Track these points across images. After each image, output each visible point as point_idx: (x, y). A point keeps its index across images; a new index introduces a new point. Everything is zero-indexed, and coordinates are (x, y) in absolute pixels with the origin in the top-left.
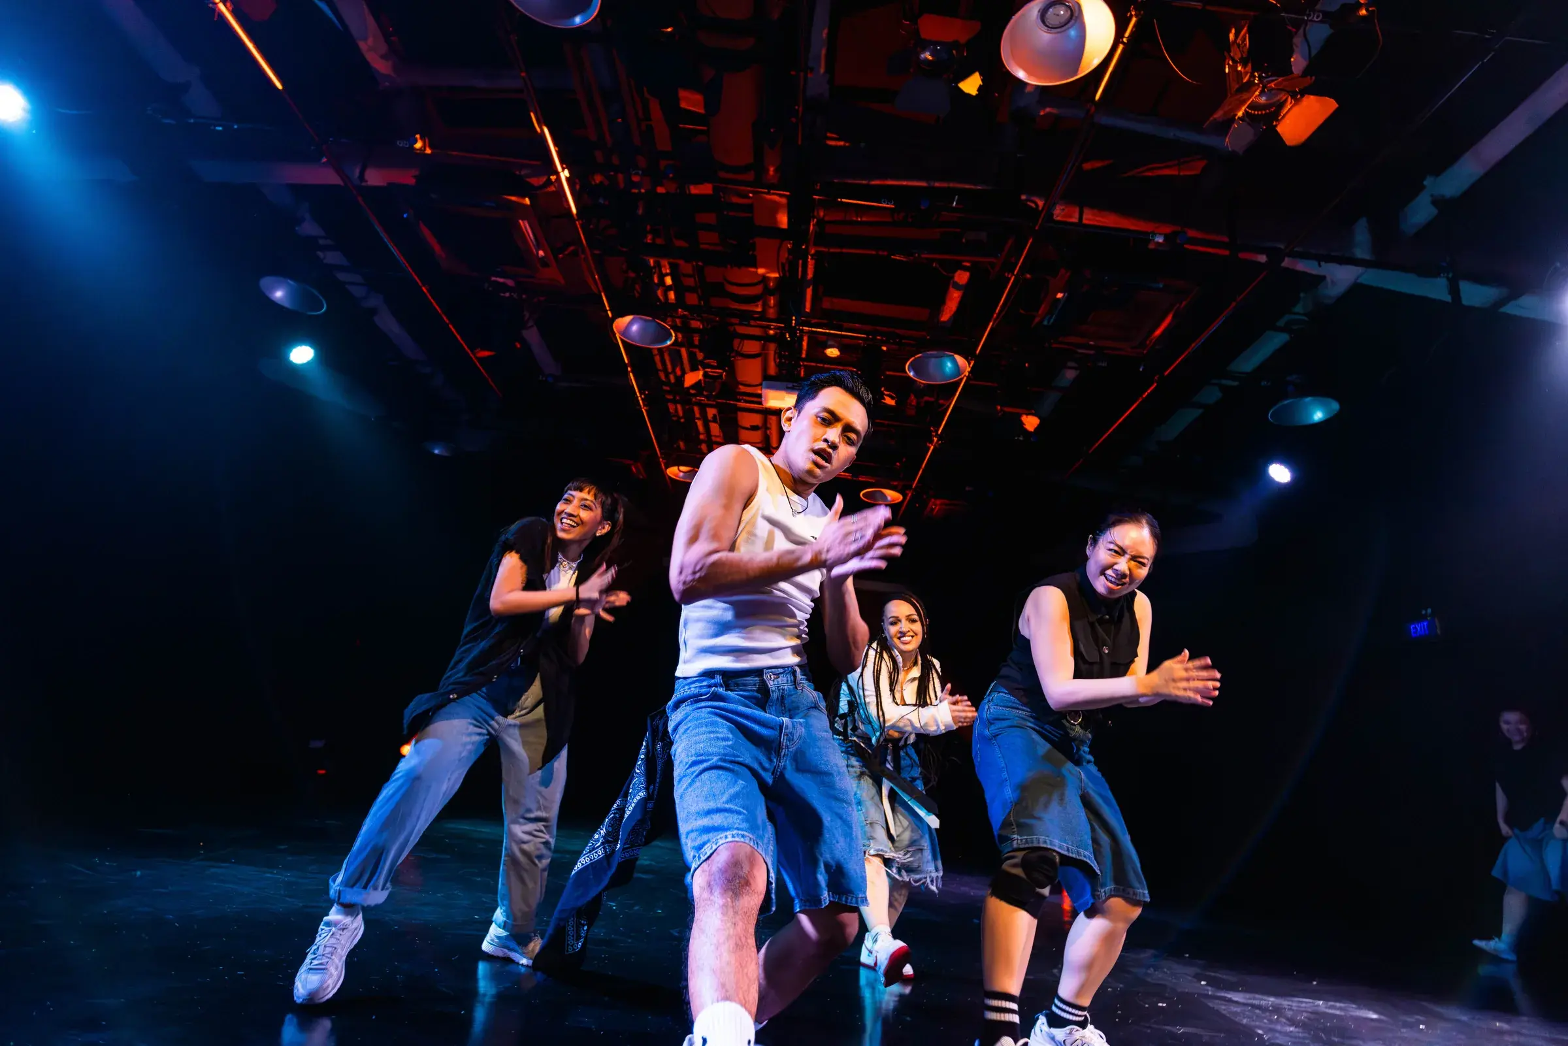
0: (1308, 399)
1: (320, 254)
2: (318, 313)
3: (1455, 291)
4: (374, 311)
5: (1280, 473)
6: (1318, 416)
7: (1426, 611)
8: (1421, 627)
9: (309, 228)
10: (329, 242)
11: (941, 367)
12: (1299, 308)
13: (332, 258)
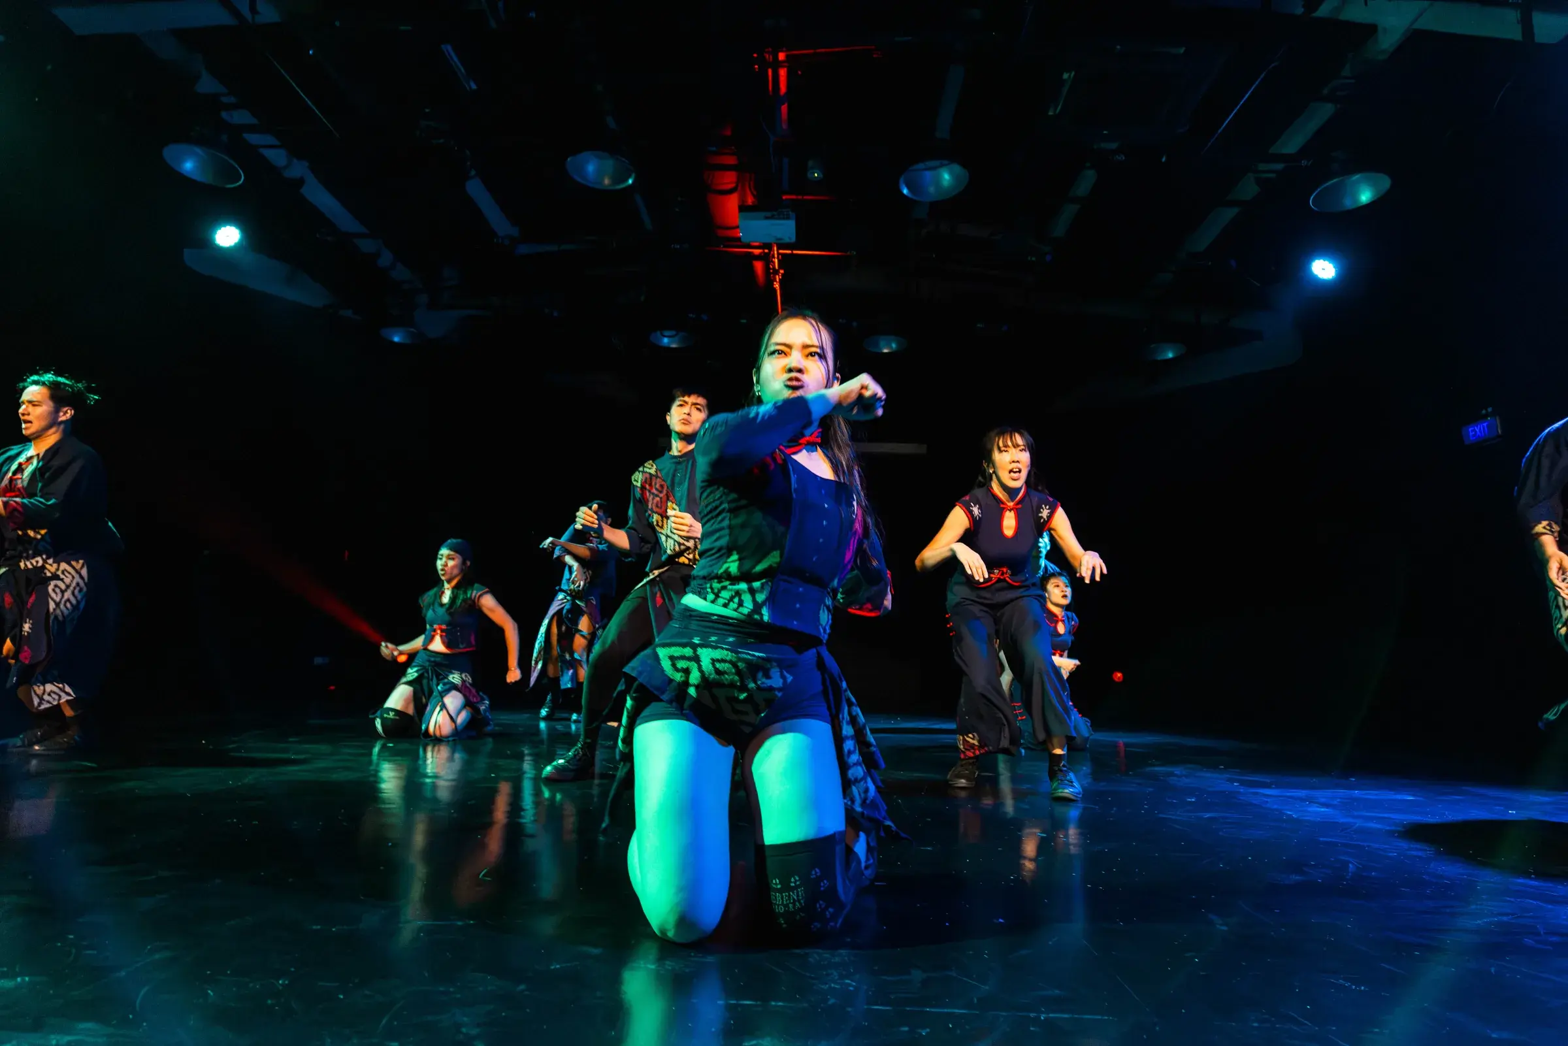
0: (1356, 177)
1: (224, 114)
2: (238, 184)
3: (1527, 25)
4: (301, 182)
5: (1324, 269)
6: (1365, 197)
7: (1486, 410)
8: (1480, 428)
9: (207, 84)
10: (232, 100)
11: (937, 182)
12: (1346, 72)
13: (241, 117)
